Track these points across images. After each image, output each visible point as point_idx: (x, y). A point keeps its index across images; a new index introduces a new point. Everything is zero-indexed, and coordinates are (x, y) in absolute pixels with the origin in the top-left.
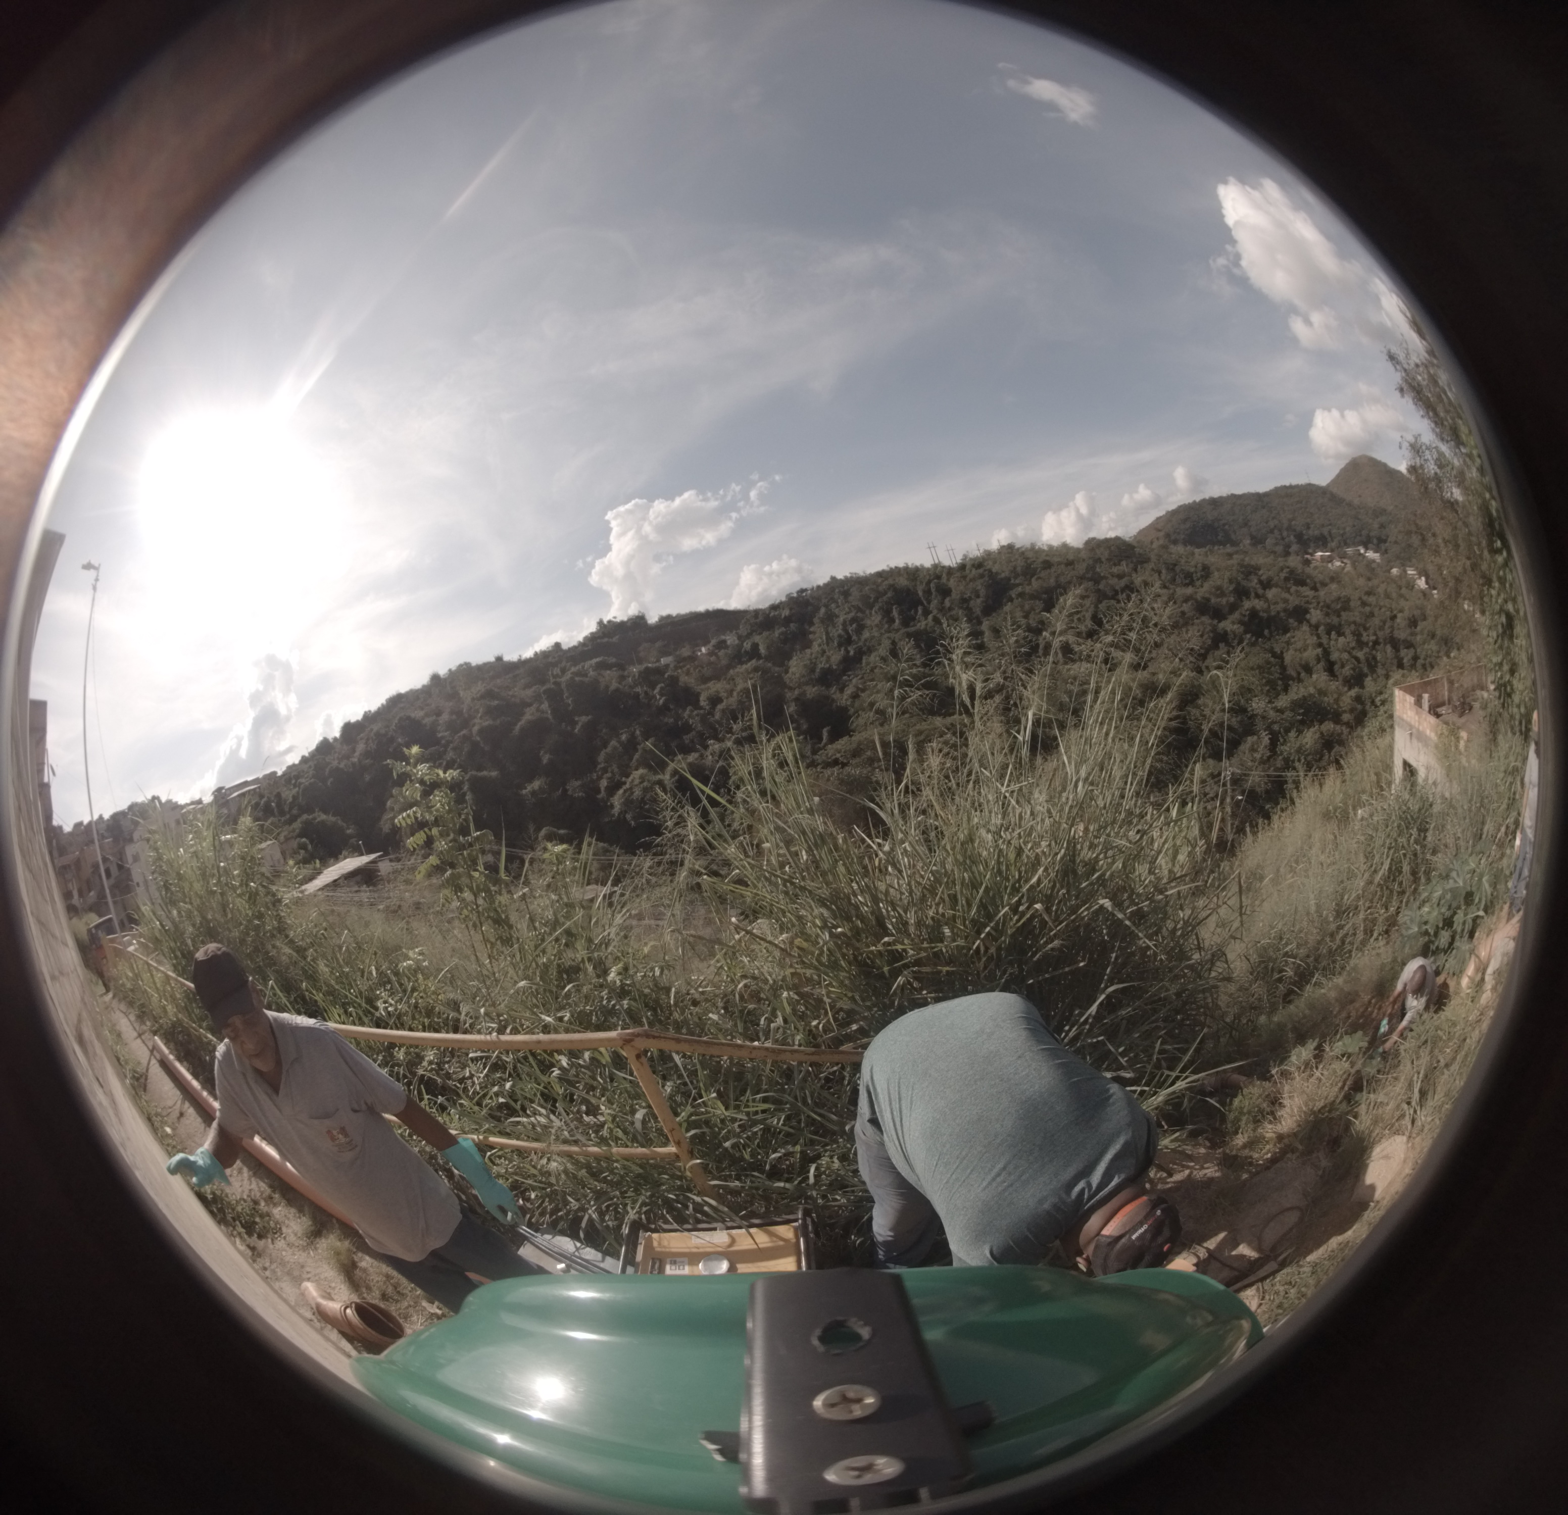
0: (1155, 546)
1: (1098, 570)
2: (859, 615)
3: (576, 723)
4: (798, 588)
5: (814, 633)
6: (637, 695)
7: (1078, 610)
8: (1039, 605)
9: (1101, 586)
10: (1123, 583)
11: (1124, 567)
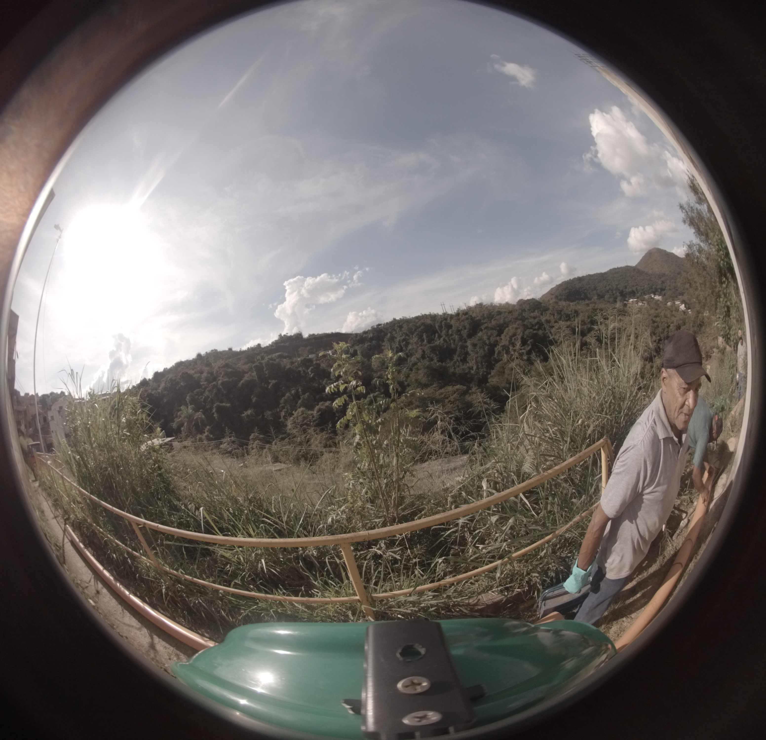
0: (551, 302)
1: (524, 315)
2: (407, 337)
3: (269, 383)
4: (377, 323)
5: (384, 346)
6: (300, 371)
7: (514, 335)
8: (495, 333)
9: (525, 323)
10: (536, 321)
11: (536, 313)
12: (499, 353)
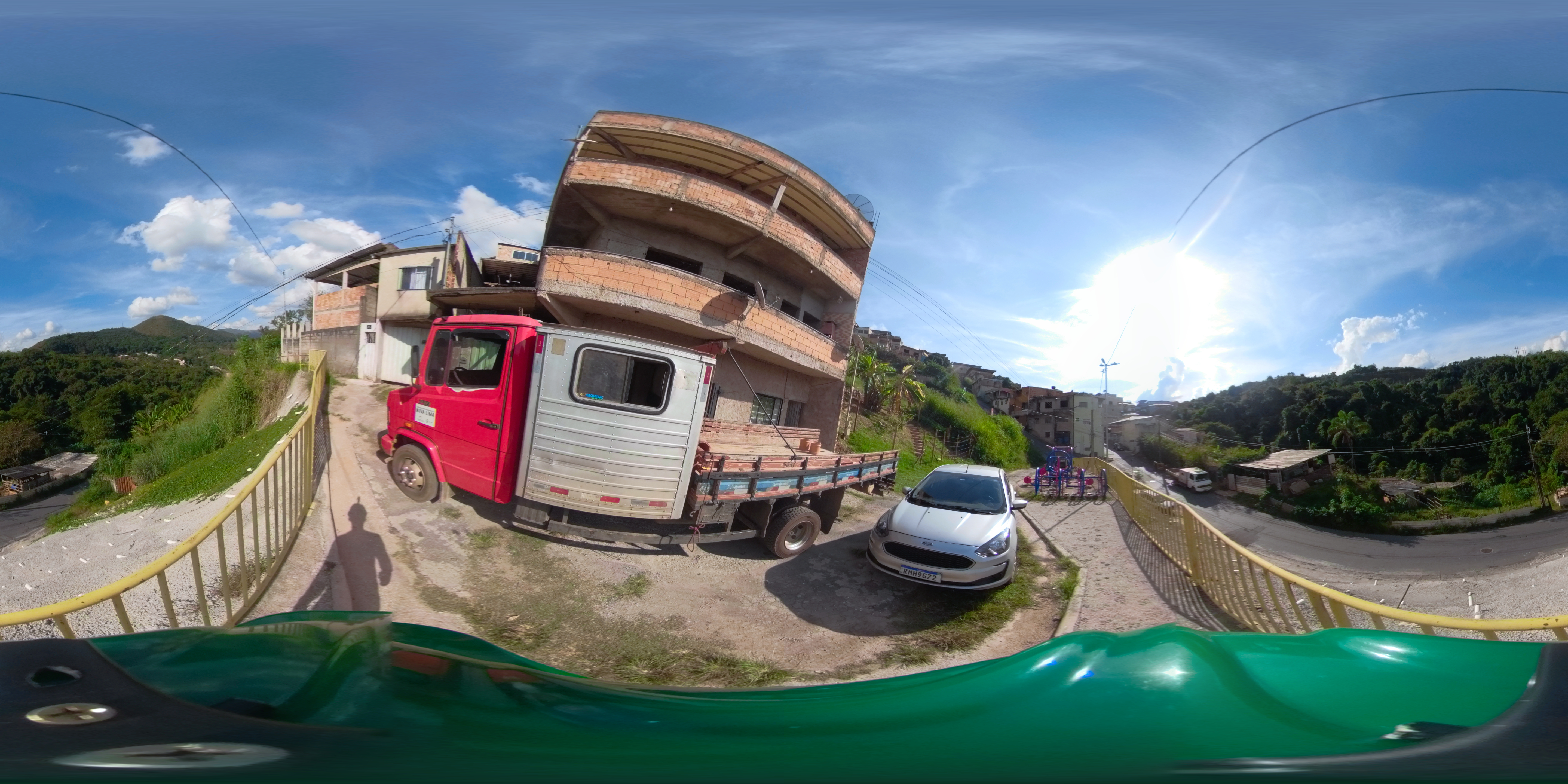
1: (27, 361)
7: (28, 376)
8: (7, 375)
9: (34, 368)
10: (43, 366)
11: (40, 361)
12: (14, 391)
